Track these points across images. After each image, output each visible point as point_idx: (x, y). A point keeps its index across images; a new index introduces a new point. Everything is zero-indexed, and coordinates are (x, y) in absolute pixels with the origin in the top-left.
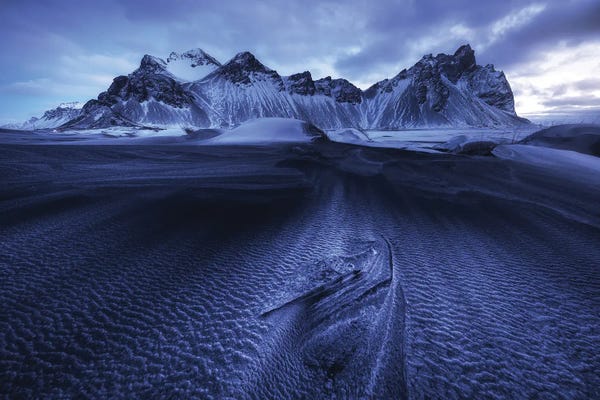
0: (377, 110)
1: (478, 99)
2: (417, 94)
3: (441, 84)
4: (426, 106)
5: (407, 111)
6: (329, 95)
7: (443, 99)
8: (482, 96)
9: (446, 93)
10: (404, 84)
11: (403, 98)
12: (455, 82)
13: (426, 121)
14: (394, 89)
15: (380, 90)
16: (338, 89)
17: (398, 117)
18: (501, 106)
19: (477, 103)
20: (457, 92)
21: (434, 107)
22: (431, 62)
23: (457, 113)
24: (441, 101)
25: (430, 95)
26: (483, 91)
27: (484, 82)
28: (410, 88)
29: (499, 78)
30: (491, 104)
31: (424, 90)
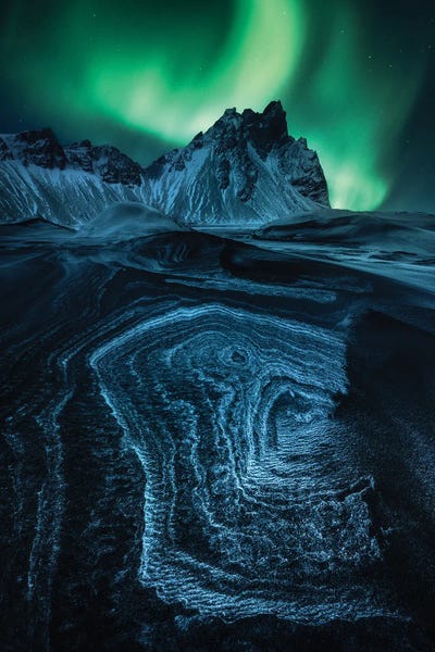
0: (165, 196)
1: (288, 186)
2: (218, 174)
3: (247, 159)
4: (231, 192)
5: (205, 201)
6: (90, 170)
7: (250, 183)
8: (295, 183)
9: (253, 173)
10: (201, 156)
11: (200, 181)
12: (264, 157)
14: (187, 164)
15: (168, 166)
16: (103, 161)
17: (195, 207)
18: (315, 197)
19: (290, 193)
20: (267, 174)
21: (240, 194)
22: (235, 121)
23: (267, 204)
24: (247, 186)
25: (234, 176)
26: (295, 177)
27: (297, 163)
28: (209, 164)
29: (312, 159)
30: (305, 195)
31: (226, 166)
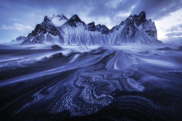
0: (113, 37)
1: (145, 33)
2: (126, 31)
3: (134, 27)
4: (129, 36)
5: (122, 38)
7: (134, 33)
9: (135, 30)
10: (122, 27)
11: (122, 33)
12: (138, 26)
13: (128, 42)
14: (119, 29)
15: (115, 29)
17: (120, 40)
18: (153, 36)
19: (145, 35)
20: (139, 30)
21: (131, 36)
22: (132, 18)
23: (138, 38)
24: (133, 34)
25: (130, 31)
26: (147, 30)
27: (148, 26)
28: (124, 29)
29: (153, 24)
30: (149, 35)
31: (128, 29)
